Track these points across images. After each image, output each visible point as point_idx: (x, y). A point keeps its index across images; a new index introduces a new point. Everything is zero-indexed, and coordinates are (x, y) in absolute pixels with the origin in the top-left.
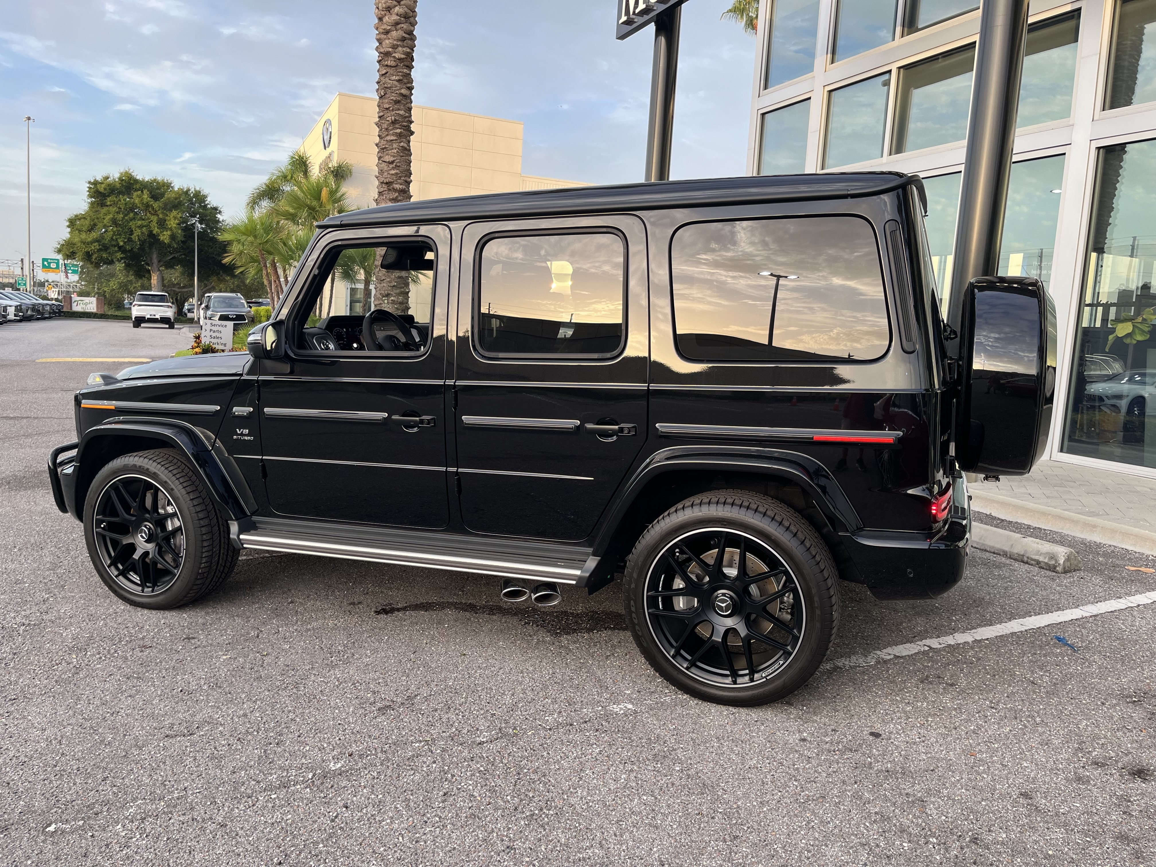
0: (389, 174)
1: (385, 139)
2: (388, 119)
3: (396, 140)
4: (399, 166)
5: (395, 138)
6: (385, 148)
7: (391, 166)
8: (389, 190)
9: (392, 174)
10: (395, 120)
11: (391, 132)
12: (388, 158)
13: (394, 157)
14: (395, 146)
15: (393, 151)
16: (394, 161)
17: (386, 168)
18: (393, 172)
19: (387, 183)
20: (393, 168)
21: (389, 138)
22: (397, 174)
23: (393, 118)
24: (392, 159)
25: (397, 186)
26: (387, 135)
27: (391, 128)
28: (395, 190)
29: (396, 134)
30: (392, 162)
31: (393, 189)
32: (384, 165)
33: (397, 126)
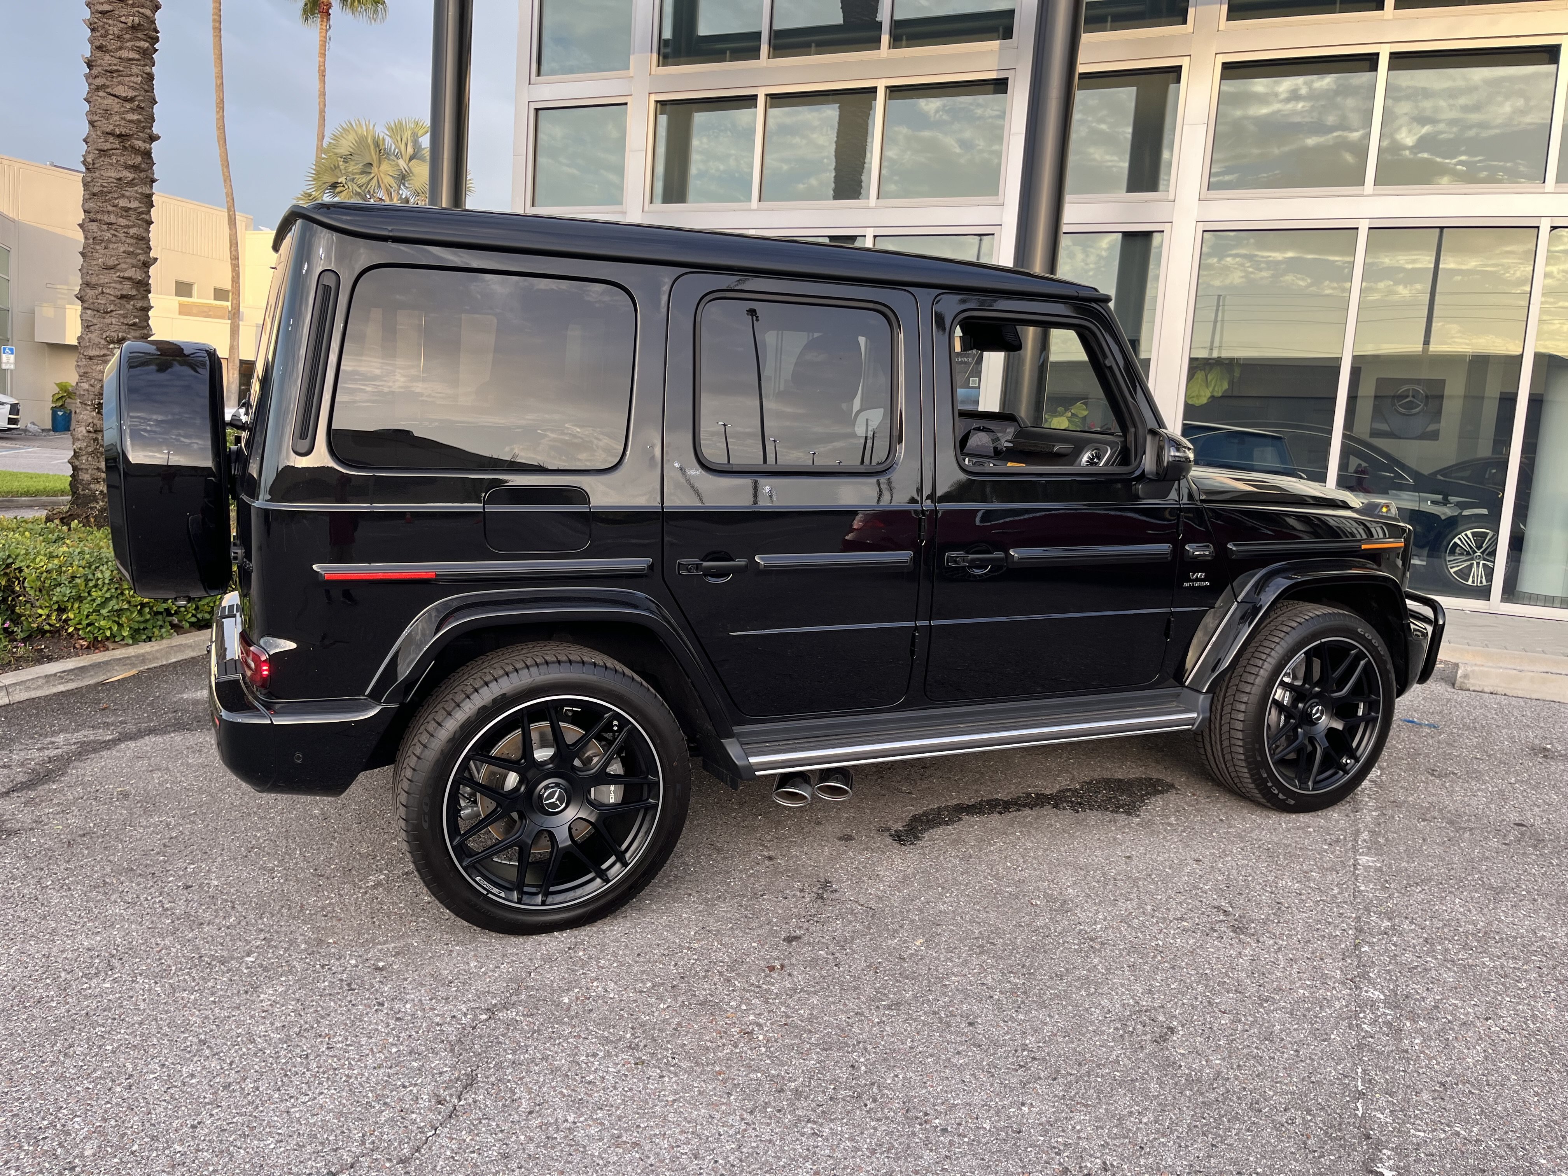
0: (124, 119)
1: (118, 54)
2: (123, 19)
3: (138, 60)
4: (142, 108)
5: (137, 56)
6: (118, 71)
7: (128, 106)
8: (125, 148)
9: (131, 121)
10: (139, 24)
11: (129, 44)
12: (121, 91)
13: (135, 89)
14: (135, 70)
15: (132, 78)
16: (136, 96)
17: (117, 108)
18: (135, 117)
19: (120, 136)
20: (132, 110)
21: (125, 54)
22: (139, 121)
23: (137, 20)
24: (131, 94)
25: (139, 144)
26: (121, 48)
27: (127, 36)
28: (136, 151)
29: (139, 50)
30: (131, 100)
31: (132, 147)
32: (110, 100)
33: (140, 35)
